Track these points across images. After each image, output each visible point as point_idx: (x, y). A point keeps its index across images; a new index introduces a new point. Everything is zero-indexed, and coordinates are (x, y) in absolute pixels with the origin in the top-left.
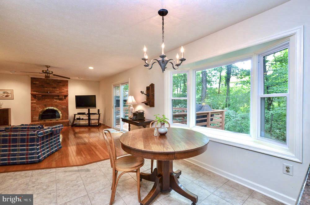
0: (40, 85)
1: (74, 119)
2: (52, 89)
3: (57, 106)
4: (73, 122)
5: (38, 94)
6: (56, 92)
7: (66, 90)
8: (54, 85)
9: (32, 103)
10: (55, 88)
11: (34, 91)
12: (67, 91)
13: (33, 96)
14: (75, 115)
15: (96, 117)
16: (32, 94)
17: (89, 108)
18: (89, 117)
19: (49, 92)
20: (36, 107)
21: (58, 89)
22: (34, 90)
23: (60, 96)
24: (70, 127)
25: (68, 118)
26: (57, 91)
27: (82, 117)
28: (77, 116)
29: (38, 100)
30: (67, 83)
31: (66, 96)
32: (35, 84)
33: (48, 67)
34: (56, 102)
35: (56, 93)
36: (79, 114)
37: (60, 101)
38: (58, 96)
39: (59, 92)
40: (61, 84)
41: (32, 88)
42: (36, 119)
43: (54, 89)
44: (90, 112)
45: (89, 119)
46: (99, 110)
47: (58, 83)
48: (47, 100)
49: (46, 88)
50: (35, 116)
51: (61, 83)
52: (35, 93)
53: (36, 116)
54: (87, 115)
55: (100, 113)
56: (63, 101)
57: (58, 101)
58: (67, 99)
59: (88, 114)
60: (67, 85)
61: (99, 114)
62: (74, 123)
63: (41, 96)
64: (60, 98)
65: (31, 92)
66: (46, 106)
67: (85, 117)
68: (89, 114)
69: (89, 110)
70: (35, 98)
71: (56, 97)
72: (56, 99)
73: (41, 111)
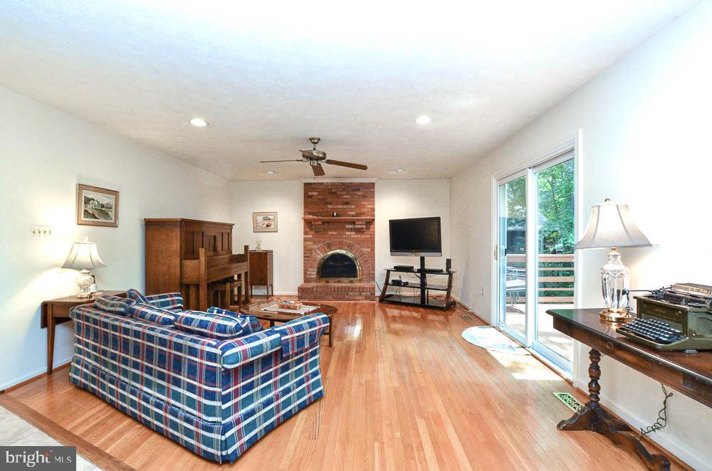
0: (319, 199)
1: (387, 283)
2: (341, 207)
3: (350, 248)
4: (385, 290)
5: (315, 220)
6: (349, 213)
7: (369, 206)
8: (345, 197)
9: (305, 240)
10: (347, 203)
11: (309, 214)
12: (373, 210)
13: (308, 223)
14: (388, 271)
15: (442, 280)
16: (305, 220)
17: (423, 254)
18: (423, 278)
19: (335, 214)
20: (312, 249)
21: (353, 207)
22: (309, 210)
23: (357, 223)
24: (376, 302)
25: (373, 279)
26: (352, 210)
27: (405, 277)
28: (395, 276)
29: (317, 232)
30: (372, 190)
31: (370, 223)
32: (311, 197)
33: (314, 141)
34: (349, 237)
35: (349, 216)
36: (398, 269)
37: (356, 236)
38: (353, 223)
39: (354, 213)
40: (360, 193)
41: (306, 206)
42: (312, 277)
43: (345, 207)
44: (427, 267)
45: (423, 286)
46: (449, 262)
47: (354, 190)
48: (331, 233)
49: (331, 203)
50: (310, 269)
51: (359, 190)
52: (311, 217)
53: (312, 269)
54: (418, 274)
55: (452, 269)
56: (363, 236)
57: (353, 234)
58: (371, 230)
59: (419, 271)
60: (373, 196)
61: (450, 274)
62: (387, 293)
63: (320, 223)
64: (357, 226)
65: (305, 213)
66: (329, 246)
67: (414, 279)
68: (423, 272)
69: (422, 259)
70: (311, 229)
71: (350, 226)
72: (351, 230)
73: (320, 256)
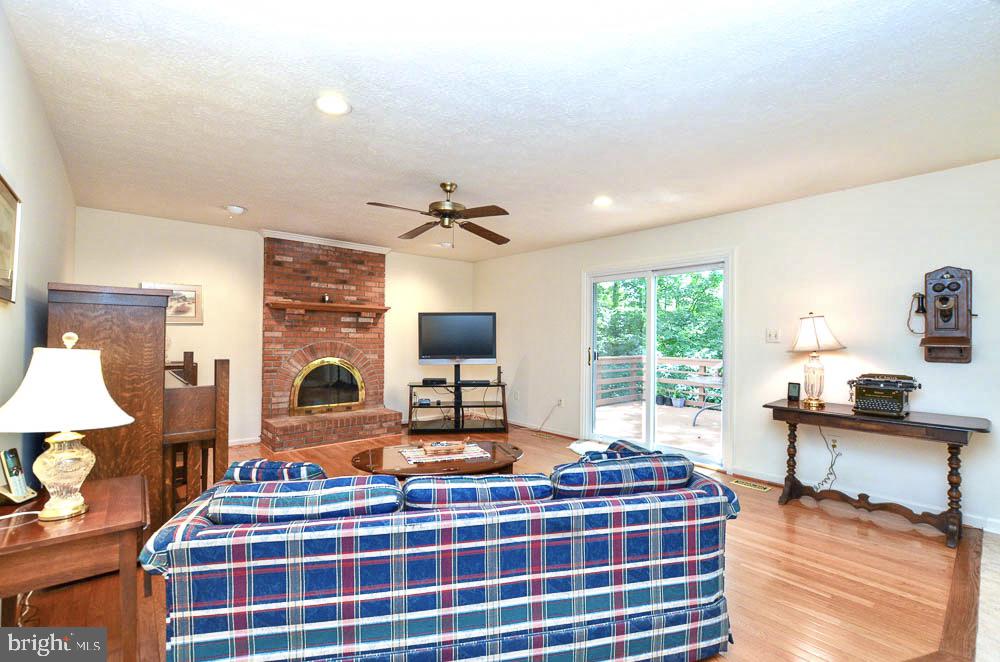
0: (295, 270)
1: (411, 405)
2: (333, 286)
3: (348, 352)
4: (411, 414)
5: (288, 307)
6: (347, 298)
7: (377, 290)
8: (341, 271)
9: (266, 341)
10: (344, 282)
11: (277, 294)
12: (382, 295)
13: (274, 311)
14: (413, 388)
16: (266, 305)
19: (327, 298)
20: (280, 358)
21: (353, 288)
22: (275, 287)
23: (363, 314)
24: (404, 435)
25: (381, 401)
26: (350, 293)
28: (420, 394)
29: (290, 327)
30: (382, 265)
31: (379, 313)
32: (279, 264)
34: (346, 337)
35: (346, 302)
36: (427, 383)
37: (358, 336)
38: (355, 313)
39: (355, 298)
40: (364, 268)
41: (269, 277)
42: (281, 406)
43: (340, 287)
45: (458, 404)
46: (501, 371)
47: (354, 262)
48: (316, 329)
49: (315, 279)
50: (276, 394)
51: (362, 263)
52: (280, 300)
53: (281, 393)
54: (450, 388)
55: (505, 380)
56: (368, 336)
57: (352, 332)
58: (379, 326)
59: (452, 384)
60: (382, 274)
61: (503, 387)
62: (415, 421)
63: (302, 312)
64: (361, 320)
65: (266, 291)
66: (313, 352)
68: (458, 385)
69: (457, 367)
70: (280, 320)
71: (348, 319)
72: (348, 325)
73: (298, 371)
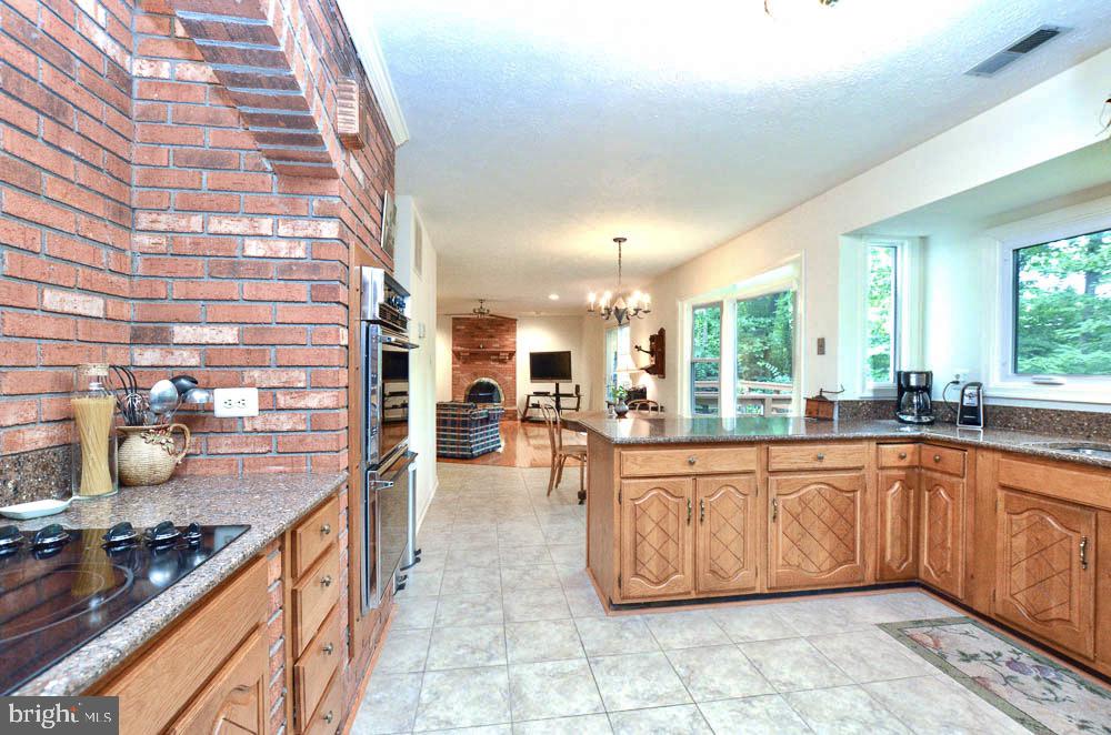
0: (466, 333)
1: (527, 407)
2: (486, 340)
3: (494, 376)
4: (526, 411)
5: (464, 352)
6: (494, 345)
7: (512, 340)
8: (490, 331)
9: (453, 369)
10: (492, 337)
11: (457, 345)
12: (515, 343)
13: (456, 355)
14: (529, 396)
15: (571, 402)
16: (453, 352)
17: (557, 381)
18: (558, 401)
19: (481, 346)
20: (460, 378)
21: (497, 340)
22: (456, 342)
23: (501, 354)
24: (519, 422)
25: (515, 404)
26: (496, 342)
27: (542, 401)
28: (534, 400)
29: (464, 363)
30: (514, 324)
31: (512, 354)
32: (458, 330)
33: (481, 301)
34: (493, 367)
35: (493, 347)
36: (537, 394)
37: (500, 366)
38: (497, 354)
39: (498, 345)
40: (504, 327)
41: (454, 339)
43: (490, 340)
44: (561, 392)
45: (558, 408)
46: (577, 387)
47: (498, 325)
48: (478, 363)
49: (477, 336)
50: (458, 396)
51: (502, 325)
52: (459, 348)
54: (553, 398)
55: (581, 393)
56: (507, 366)
57: (497, 365)
58: (513, 360)
59: (554, 395)
60: (515, 331)
61: (579, 397)
62: (528, 415)
63: (468, 354)
64: (500, 358)
65: (453, 345)
66: (476, 375)
67: (551, 402)
68: (558, 395)
69: (557, 385)
70: (459, 359)
71: (495, 357)
72: (494, 360)
73: (467, 383)
